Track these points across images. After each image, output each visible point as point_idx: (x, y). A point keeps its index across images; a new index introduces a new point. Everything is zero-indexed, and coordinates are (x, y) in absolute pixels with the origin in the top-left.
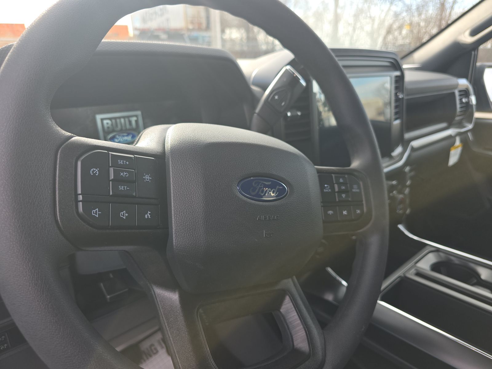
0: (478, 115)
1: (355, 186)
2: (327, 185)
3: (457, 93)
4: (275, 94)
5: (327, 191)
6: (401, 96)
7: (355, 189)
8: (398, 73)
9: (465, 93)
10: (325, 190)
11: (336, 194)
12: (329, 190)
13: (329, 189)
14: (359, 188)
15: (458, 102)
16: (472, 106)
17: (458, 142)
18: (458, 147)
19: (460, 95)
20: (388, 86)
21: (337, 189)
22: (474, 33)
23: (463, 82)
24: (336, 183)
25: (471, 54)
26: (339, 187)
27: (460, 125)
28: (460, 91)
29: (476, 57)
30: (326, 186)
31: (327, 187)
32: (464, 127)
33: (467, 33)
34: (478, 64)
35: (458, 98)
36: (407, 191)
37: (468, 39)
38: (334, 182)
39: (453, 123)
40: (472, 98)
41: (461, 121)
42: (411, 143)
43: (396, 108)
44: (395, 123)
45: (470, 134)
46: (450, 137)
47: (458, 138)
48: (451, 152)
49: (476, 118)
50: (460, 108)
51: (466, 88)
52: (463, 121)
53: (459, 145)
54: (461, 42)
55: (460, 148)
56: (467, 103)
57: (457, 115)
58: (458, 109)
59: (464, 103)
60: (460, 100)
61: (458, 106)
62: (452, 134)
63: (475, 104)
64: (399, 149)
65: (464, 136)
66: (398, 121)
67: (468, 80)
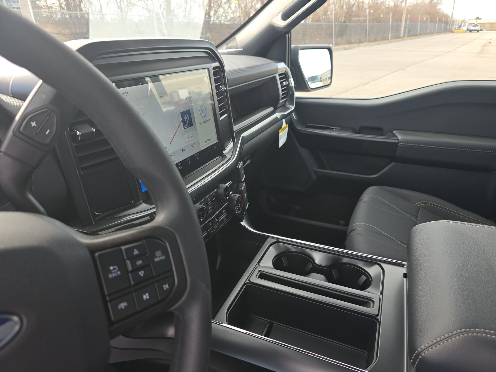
0: (297, 94)
1: (158, 253)
2: (113, 266)
3: (278, 78)
4: (31, 120)
5: (114, 275)
6: (223, 88)
7: (159, 257)
8: (217, 64)
9: (284, 76)
10: (110, 276)
11: (130, 274)
12: (117, 274)
13: (118, 270)
14: (165, 253)
15: (279, 85)
16: (292, 87)
17: (284, 125)
18: (285, 128)
19: (280, 79)
20: (207, 79)
21: (130, 268)
22: (285, 16)
23: (282, 66)
24: (128, 259)
25: (286, 37)
26: (133, 264)
27: (284, 107)
28: (280, 75)
29: (290, 39)
30: (111, 268)
31: (114, 269)
32: (288, 109)
33: (280, 16)
34: (293, 46)
35: (279, 82)
36: (243, 187)
37: (281, 24)
38: (125, 258)
39: (278, 107)
40: (292, 80)
41: (284, 104)
42: (242, 135)
43: (219, 102)
44: (221, 118)
45: (294, 114)
46: (277, 120)
47: (284, 121)
48: (280, 134)
49: (297, 98)
50: (283, 91)
51: (285, 71)
52: (286, 103)
53: (286, 126)
54: (275, 25)
55: (287, 129)
56: (288, 85)
57: (281, 98)
58: (281, 93)
59: (285, 86)
60: (281, 83)
61: (280, 89)
62: (279, 117)
63: (293, 85)
64: (231, 145)
65: (288, 117)
66: (226, 115)
67: (285, 63)
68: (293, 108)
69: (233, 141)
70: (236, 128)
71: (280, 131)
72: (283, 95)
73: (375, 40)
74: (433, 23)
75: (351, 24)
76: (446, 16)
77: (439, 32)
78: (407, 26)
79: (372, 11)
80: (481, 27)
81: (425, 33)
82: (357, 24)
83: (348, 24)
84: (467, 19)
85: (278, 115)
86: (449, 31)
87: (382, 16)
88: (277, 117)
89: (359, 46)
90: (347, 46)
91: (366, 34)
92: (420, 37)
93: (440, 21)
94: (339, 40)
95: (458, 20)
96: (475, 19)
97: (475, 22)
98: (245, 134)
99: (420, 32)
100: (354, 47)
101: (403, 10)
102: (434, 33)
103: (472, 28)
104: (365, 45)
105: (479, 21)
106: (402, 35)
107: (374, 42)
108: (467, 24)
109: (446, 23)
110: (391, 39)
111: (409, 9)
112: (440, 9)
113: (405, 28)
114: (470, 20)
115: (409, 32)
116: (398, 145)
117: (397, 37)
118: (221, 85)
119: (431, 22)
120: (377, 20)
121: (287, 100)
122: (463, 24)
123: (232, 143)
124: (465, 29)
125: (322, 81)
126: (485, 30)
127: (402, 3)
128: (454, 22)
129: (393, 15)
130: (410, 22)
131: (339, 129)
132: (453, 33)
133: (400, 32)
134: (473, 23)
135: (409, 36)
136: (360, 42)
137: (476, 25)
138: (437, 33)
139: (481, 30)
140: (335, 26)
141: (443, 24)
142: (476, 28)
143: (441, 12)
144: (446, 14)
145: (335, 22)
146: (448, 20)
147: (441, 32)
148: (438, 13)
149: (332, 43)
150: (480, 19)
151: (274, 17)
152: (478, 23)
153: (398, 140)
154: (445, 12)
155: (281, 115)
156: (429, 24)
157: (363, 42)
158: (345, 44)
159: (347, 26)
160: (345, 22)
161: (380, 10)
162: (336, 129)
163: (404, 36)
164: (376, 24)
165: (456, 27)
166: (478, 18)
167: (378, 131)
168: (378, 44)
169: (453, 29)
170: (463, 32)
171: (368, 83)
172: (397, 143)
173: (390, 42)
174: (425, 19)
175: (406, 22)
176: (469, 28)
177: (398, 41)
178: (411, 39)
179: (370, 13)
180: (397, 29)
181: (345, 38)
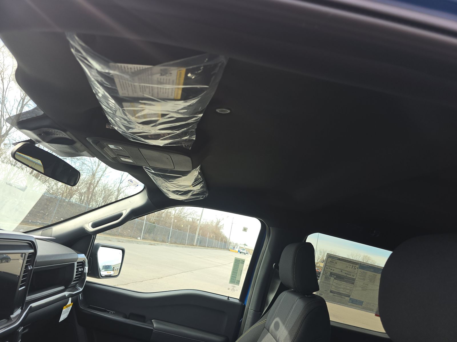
3: (76, 264)
6: (30, 267)
9: (82, 264)
15: (75, 270)
16: (85, 273)
17: (70, 302)
18: (69, 305)
19: (77, 266)
22: (94, 225)
23: (82, 257)
27: (74, 288)
28: (78, 263)
29: (94, 238)
32: (77, 290)
33: (90, 224)
37: (90, 229)
39: (69, 287)
40: (87, 268)
41: (75, 285)
42: (31, 305)
43: (24, 277)
44: (20, 289)
45: (81, 295)
46: (64, 297)
47: (70, 299)
48: (63, 310)
49: (87, 282)
50: (76, 275)
51: (84, 261)
52: (77, 285)
53: (71, 304)
54: (86, 229)
55: (71, 307)
56: (83, 271)
57: (73, 280)
58: (75, 276)
59: (80, 272)
60: (77, 269)
61: (75, 273)
62: (66, 296)
63: (87, 272)
64: (19, 311)
65: (75, 297)
66: (24, 287)
67: (85, 255)
68: (81, 289)
69: (22, 309)
70: (28, 298)
71: (64, 307)
72: (76, 278)
73: (175, 243)
74: (216, 241)
75: (159, 226)
76: (225, 238)
77: (221, 248)
78: (199, 238)
79: (176, 221)
80: (247, 251)
81: (210, 246)
82: (163, 227)
83: (156, 225)
84: (239, 243)
85: (66, 293)
86: (227, 249)
87: (182, 226)
88: (65, 295)
89: (162, 244)
90: (153, 242)
91: (169, 236)
92: (207, 249)
93: (222, 240)
94: (147, 235)
95: (233, 242)
96: (244, 245)
97: (243, 246)
98: (34, 305)
99: (208, 245)
100: (158, 244)
101: (197, 226)
102: (217, 248)
103: (241, 251)
104: (167, 244)
105: (246, 247)
106: (195, 244)
107: (174, 244)
108: (239, 247)
109: (225, 242)
110: (187, 244)
111: (202, 226)
112: (222, 232)
113: (198, 239)
114: (240, 244)
115: (200, 243)
116: (152, 331)
117: (191, 244)
118: (29, 265)
119: (216, 239)
120: (179, 228)
121: (78, 282)
122: (236, 246)
123: (20, 310)
124: (237, 250)
125: (114, 270)
126: (249, 254)
127: (198, 221)
128: (230, 243)
129: (190, 228)
130: (202, 235)
131: (114, 313)
132: (229, 251)
133: (194, 242)
134: (242, 247)
135: (200, 246)
136: (163, 241)
137: (244, 250)
138: (219, 248)
139: (247, 253)
140: (146, 224)
141: (223, 243)
142: (244, 251)
143: (223, 235)
144: (225, 236)
145: (146, 221)
146: (226, 241)
147: (222, 249)
148: (220, 234)
149: (140, 237)
150: (247, 245)
151: (86, 223)
152: (245, 248)
153: (154, 327)
154: (225, 235)
155: (69, 294)
156: (214, 240)
157: (166, 242)
158: (151, 240)
159: (155, 226)
160: (154, 223)
161: (182, 222)
162: (111, 313)
163: (196, 245)
164: (178, 230)
165: (232, 247)
166: (245, 245)
167: (142, 318)
168: (177, 246)
169: (230, 249)
170: (236, 252)
171: (162, 278)
172: (152, 330)
173: (186, 247)
174: (212, 236)
175: (199, 235)
176: (239, 250)
177: (192, 248)
178: (201, 248)
179: (174, 221)
180: (192, 239)
181: (152, 235)
